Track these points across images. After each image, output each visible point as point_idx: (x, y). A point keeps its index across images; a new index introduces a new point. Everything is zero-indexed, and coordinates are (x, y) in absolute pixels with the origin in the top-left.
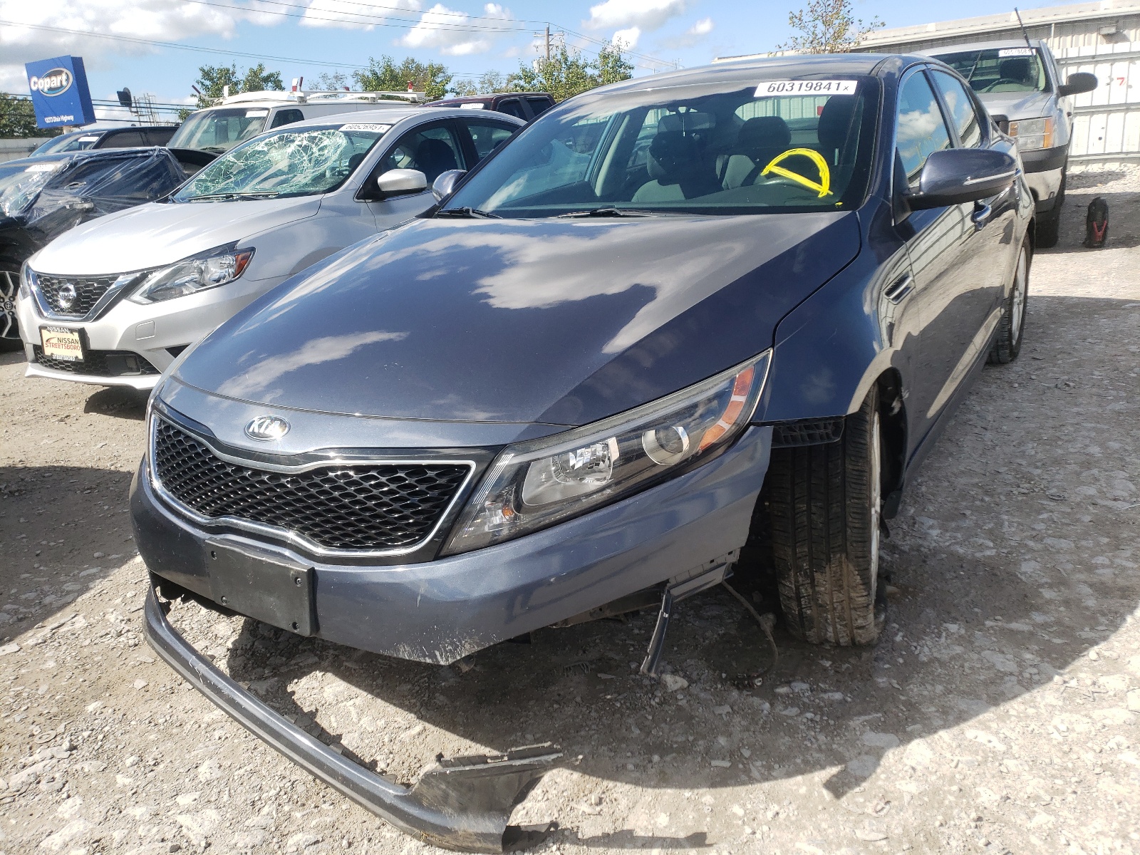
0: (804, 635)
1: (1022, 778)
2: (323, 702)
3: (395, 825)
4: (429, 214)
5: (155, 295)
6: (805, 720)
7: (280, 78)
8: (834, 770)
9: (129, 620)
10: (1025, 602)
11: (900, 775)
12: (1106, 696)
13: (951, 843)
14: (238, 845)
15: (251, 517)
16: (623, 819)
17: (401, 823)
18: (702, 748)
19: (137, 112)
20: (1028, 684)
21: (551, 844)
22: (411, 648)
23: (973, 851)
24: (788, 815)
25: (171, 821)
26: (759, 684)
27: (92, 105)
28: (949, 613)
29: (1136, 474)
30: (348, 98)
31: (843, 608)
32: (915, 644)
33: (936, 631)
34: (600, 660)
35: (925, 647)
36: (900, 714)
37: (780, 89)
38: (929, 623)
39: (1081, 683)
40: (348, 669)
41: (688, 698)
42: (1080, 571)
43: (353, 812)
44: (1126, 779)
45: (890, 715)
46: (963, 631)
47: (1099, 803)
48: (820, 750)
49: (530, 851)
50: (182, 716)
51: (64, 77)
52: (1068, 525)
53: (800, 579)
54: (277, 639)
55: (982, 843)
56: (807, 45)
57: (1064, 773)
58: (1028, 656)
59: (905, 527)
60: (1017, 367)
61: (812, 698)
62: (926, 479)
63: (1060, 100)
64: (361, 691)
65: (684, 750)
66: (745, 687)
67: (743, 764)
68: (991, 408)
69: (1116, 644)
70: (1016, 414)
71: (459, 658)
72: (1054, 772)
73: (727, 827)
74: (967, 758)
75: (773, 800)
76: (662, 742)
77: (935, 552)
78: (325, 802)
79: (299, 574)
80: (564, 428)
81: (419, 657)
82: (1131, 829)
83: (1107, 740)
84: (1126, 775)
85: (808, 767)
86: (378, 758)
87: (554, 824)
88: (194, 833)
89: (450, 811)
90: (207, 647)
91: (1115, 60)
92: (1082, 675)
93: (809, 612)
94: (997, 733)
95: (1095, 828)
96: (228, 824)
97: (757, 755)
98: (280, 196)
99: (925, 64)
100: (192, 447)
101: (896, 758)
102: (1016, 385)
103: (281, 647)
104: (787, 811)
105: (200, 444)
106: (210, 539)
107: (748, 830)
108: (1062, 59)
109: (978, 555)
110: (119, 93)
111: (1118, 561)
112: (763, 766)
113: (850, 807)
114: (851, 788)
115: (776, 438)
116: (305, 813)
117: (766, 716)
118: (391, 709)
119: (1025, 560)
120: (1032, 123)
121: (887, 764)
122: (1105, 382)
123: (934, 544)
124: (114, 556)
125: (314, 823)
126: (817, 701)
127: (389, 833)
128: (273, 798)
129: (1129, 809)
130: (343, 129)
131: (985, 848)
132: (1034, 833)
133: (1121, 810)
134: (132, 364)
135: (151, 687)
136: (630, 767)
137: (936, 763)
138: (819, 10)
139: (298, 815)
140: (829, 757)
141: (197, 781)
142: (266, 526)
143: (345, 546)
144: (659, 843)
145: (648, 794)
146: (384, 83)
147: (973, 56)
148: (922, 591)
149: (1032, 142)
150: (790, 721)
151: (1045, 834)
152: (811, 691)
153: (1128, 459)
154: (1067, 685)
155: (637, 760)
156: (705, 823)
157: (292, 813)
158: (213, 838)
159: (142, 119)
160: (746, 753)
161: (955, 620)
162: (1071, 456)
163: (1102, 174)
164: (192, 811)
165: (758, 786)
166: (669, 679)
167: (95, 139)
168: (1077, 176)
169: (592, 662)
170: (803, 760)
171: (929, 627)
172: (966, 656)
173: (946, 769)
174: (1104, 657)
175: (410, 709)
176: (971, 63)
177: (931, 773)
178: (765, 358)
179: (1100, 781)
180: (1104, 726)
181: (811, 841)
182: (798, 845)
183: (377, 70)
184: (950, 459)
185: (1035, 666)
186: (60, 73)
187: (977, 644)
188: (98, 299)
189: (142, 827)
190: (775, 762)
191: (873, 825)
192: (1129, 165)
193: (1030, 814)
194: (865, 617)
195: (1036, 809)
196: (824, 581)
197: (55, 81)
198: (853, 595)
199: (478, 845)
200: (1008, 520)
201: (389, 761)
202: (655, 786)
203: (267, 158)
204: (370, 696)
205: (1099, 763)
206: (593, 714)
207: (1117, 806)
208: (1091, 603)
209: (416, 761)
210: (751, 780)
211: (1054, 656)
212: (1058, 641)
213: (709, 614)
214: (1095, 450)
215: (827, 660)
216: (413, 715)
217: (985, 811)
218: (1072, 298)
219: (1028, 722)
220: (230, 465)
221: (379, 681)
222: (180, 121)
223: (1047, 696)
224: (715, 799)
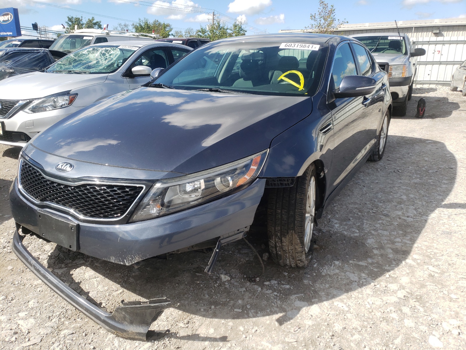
0: (278, 262)
1: (352, 321)
2: (84, 279)
3: (105, 328)
4: (147, 85)
5: (34, 110)
6: (274, 295)
7: (101, 24)
8: (281, 315)
9: (9, 242)
10: (366, 254)
11: (306, 318)
12: (390, 291)
13: (320, 344)
14: (41, 333)
15: (56, 202)
16: (196, 330)
17: (107, 327)
18: (232, 304)
19: (40, 33)
20: (361, 285)
21: (166, 338)
22: (115, 258)
23: (328, 347)
24: (261, 331)
25: (15, 322)
26: (258, 280)
27: (20, 29)
28: (336, 257)
29: (417, 207)
30: (127, 34)
31: (292, 252)
32: (321, 268)
33: (330, 263)
34: (198, 268)
35: (325, 270)
36: (310, 295)
37: (290, 46)
38: (328, 260)
39: (381, 286)
40: (96, 266)
41: (230, 284)
42: (389, 244)
43: (89, 323)
44: (391, 324)
45: (307, 295)
46: (340, 264)
47: (379, 332)
48: (277, 307)
49: (157, 341)
50: (25, 281)
51: (9, 16)
52: (388, 226)
53: (277, 240)
54: (69, 253)
55: (332, 345)
56: (317, 28)
57: (368, 320)
58: (363, 275)
59: (326, 223)
60: (381, 163)
61: (278, 287)
62: (337, 205)
63: (410, 58)
64: (100, 275)
65: (225, 304)
66: (252, 281)
67: (247, 311)
68: (368, 178)
69: (397, 272)
70: (377, 181)
71: (133, 263)
72: (364, 319)
73: (236, 335)
74: (333, 312)
75: (256, 325)
76: (216, 301)
77: (336, 233)
78: (78, 318)
79: (73, 226)
80: (183, 174)
81: (118, 262)
82: (390, 343)
83: (387, 308)
84: (392, 322)
85: (272, 313)
86: (103, 302)
87: (168, 331)
88: (24, 327)
89: (126, 323)
90: (40, 255)
91: (437, 44)
92: (382, 283)
93: (280, 253)
94: (346, 304)
95: (377, 342)
96: (38, 325)
97: (253, 308)
98: (91, 73)
99: (349, 40)
100: (35, 172)
101: (306, 311)
102: (379, 170)
103: (70, 256)
104: (260, 330)
105: (38, 172)
106: (39, 210)
107: (244, 336)
108: (416, 42)
109: (352, 235)
110: (32, 24)
111: (404, 240)
112: (254, 312)
113: (285, 329)
114: (286, 321)
115: (267, 183)
116: (70, 322)
117: (259, 293)
118: (111, 283)
119: (369, 238)
120: (398, 67)
121: (302, 314)
122: (413, 171)
123: (336, 230)
124: (6, 216)
125: (73, 326)
126: (280, 288)
127: (102, 331)
128: (58, 316)
129: (391, 335)
130: (119, 47)
131: (333, 347)
132: (352, 342)
133: (387, 335)
134: (23, 138)
135: (14, 270)
136: (202, 310)
137: (321, 314)
138: (322, 14)
139: (67, 323)
140: (280, 310)
141: (28, 308)
142: (62, 206)
143: (92, 216)
144: (209, 339)
145: (208, 321)
146: (144, 29)
147: (378, 38)
148: (328, 248)
149: (398, 74)
150: (268, 295)
151: (357, 343)
152: (278, 284)
153: (416, 202)
154: (376, 287)
155: (205, 307)
156: (228, 333)
157: (65, 322)
158: (31, 330)
159: (42, 36)
160: (249, 307)
161: (338, 260)
162: (395, 199)
163: (428, 89)
164: (24, 319)
165: (251, 319)
166: (223, 276)
167: (19, 43)
168: (418, 89)
169: (194, 269)
170: (270, 311)
171: (328, 262)
172: (340, 274)
173: (324, 317)
174: (392, 277)
175: (118, 283)
176: (377, 40)
177: (318, 318)
178: (266, 152)
179: (381, 324)
180: (387, 303)
181: (268, 341)
182: (262, 343)
183: (141, 23)
184: (348, 197)
185: (365, 279)
186: (8, 14)
187: (345, 269)
188: (10, 110)
189: (3, 324)
190: (259, 311)
191: (293, 336)
192: (439, 86)
193: (353, 335)
194: (301, 256)
195: (355, 333)
196: (286, 241)
197: (6, 18)
198: (297, 247)
199: (136, 337)
200: (366, 223)
201: (107, 303)
202: (212, 318)
203: (87, 57)
204: (103, 277)
205: (382, 317)
206: (191, 289)
207: (386, 334)
208: (391, 256)
209: (118, 303)
210: (249, 317)
211: (373, 275)
212: (375, 270)
213: (243, 252)
214: (404, 197)
215: (286, 272)
216: (119, 286)
217: (336, 333)
218: (407, 137)
219: (359, 300)
220: (49, 181)
221: (108, 272)
222: (57, 38)
223: (367, 290)
224: (233, 324)
